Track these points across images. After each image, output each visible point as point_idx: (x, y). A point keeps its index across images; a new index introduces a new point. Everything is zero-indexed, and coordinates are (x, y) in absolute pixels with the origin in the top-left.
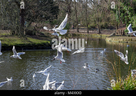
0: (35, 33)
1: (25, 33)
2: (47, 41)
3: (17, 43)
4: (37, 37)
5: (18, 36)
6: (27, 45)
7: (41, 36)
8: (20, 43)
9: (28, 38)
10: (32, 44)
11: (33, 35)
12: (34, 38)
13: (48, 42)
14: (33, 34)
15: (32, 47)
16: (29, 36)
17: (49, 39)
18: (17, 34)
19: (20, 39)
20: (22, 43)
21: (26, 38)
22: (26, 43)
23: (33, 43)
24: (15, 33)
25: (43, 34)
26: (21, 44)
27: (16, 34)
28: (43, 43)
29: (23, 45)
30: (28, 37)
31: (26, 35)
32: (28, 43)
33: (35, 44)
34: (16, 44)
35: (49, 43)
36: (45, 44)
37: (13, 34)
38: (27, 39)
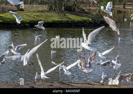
0: (74, 8)
1: (63, 9)
2: (88, 18)
3: (55, 20)
4: (76, 14)
5: (55, 11)
6: (65, 22)
7: (81, 13)
8: (57, 20)
10: (71, 22)
11: (73, 11)
12: (73, 14)
13: (88, 19)
14: (72, 10)
15: (70, 24)
16: (68, 12)
17: (90, 16)
18: (55, 9)
19: (58, 15)
20: (60, 20)
21: (64, 14)
22: (65, 19)
23: (71, 20)
25: (84, 10)
26: (58, 21)
27: (53, 9)
28: (83, 21)
29: (60, 22)
30: (66, 13)
31: (64, 11)
32: (66, 20)
33: (74, 21)
34: (54, 21)
35: (90, 20)
36: (85, 21)
37: (50, 9)
38: (65, 15)
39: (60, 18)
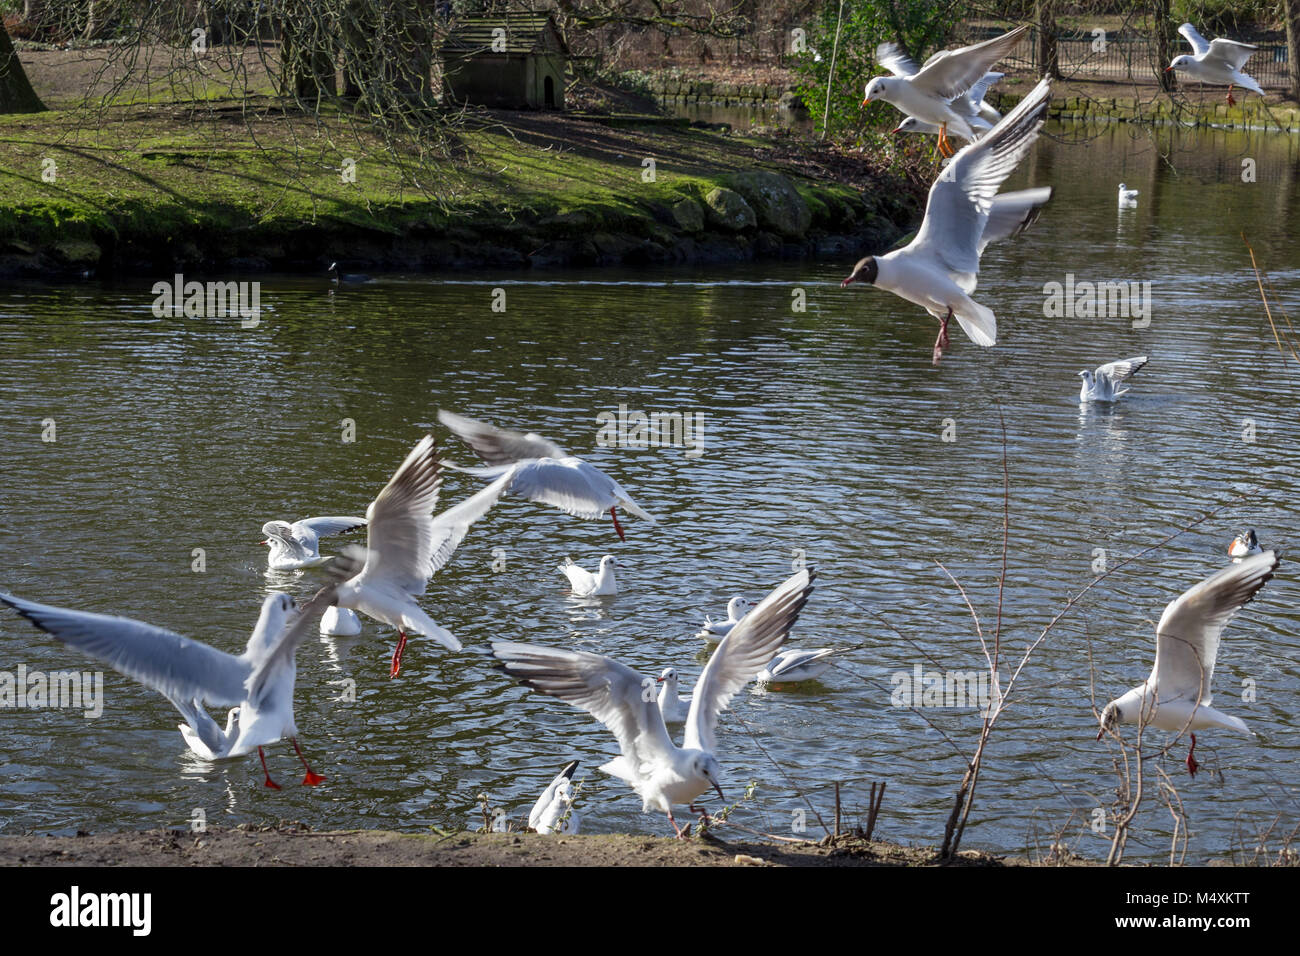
0: (549, 82)
1: (437, 86)
2: (686, 179)
3: (355, 197)
4: (571, 133)
5: (365, 110)
6: (459, 222)
7: (618, 124)
8: (383, 196)
9: (477, 141)
10: (524, 215)
11: (536, 109)
12: (544, 143)
13: (694, 190)
14: (529, 96)
15: (513, 238)
16: (484, 114)
17: (712, 155)
18: (353, 92)
19: (384, 149)
20: (407, 198)
21: (455, 141)
22: (458, 194)
23: (523, 196)
24: (330, 83)
25: (642, 98)
26: (394, 212)
27: (340, 90)
28: (641, 204)
29: (412, 221)
30: (471, 125)
31: (448, 107)
32: (474, 198)
33: (548, 209)
34: (344, 206)
35: (711, 195)
36: (659, 210)
37: (305, 88)
38: (458, 150)
39: (406, 184)
